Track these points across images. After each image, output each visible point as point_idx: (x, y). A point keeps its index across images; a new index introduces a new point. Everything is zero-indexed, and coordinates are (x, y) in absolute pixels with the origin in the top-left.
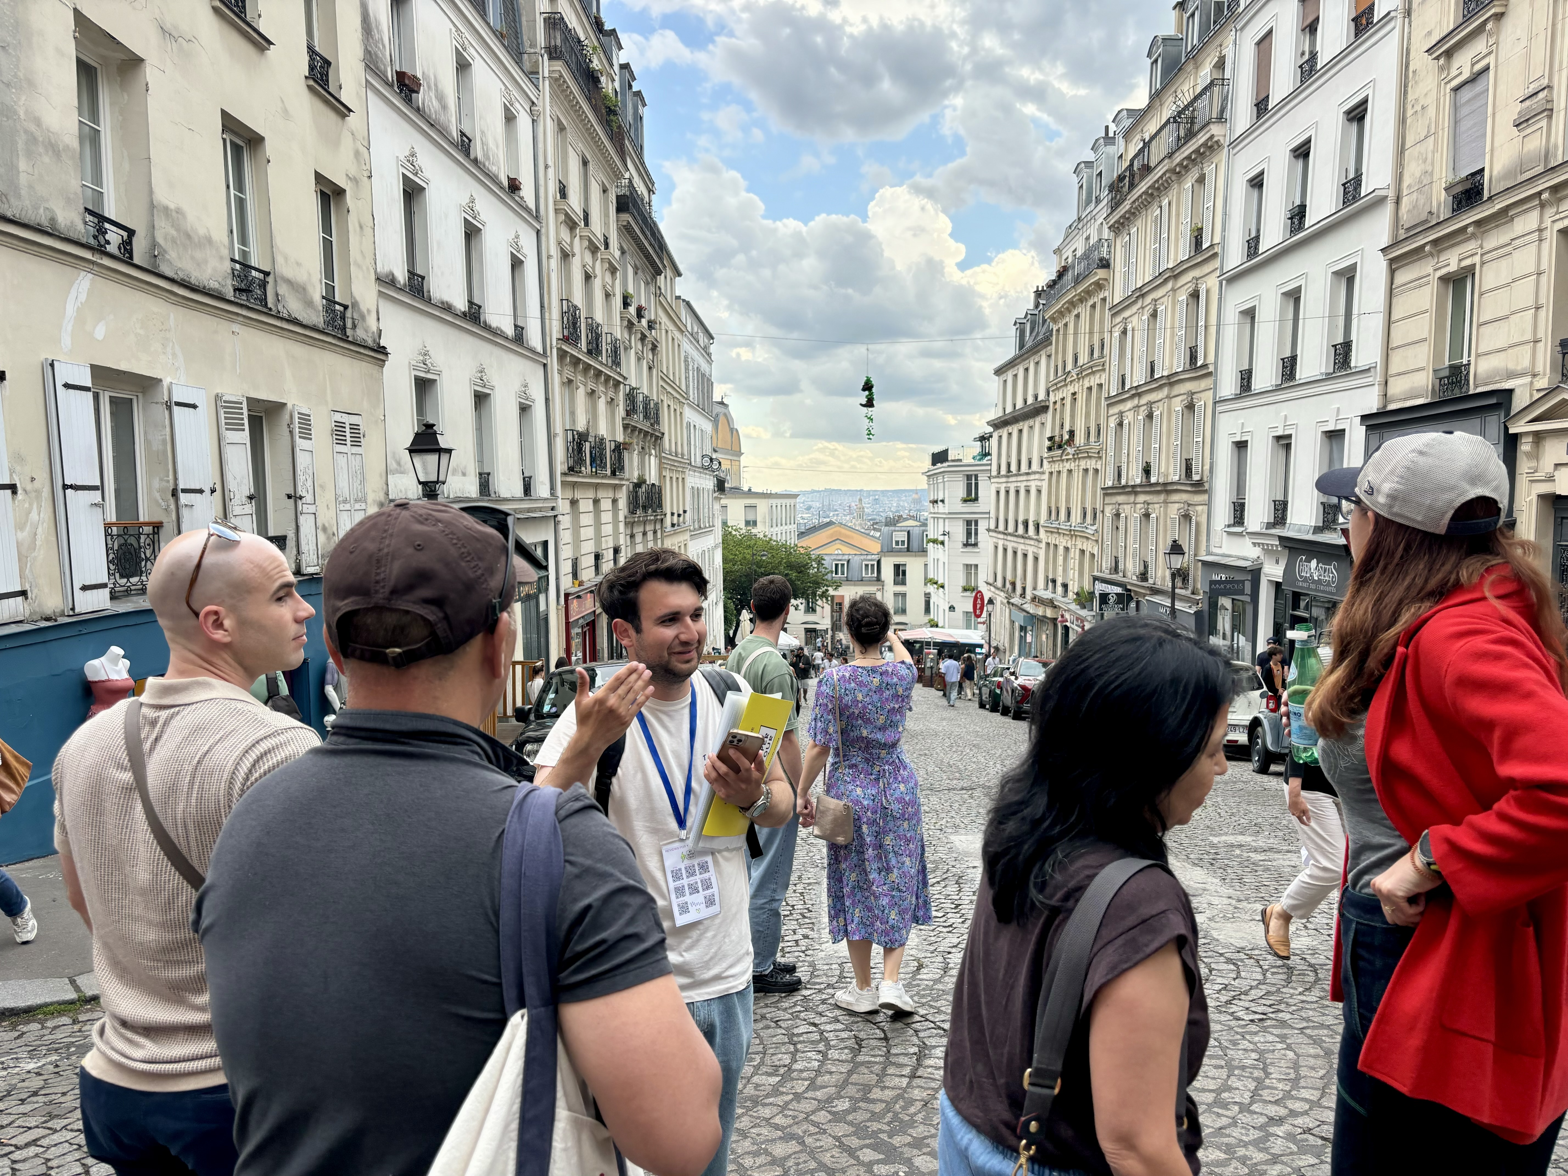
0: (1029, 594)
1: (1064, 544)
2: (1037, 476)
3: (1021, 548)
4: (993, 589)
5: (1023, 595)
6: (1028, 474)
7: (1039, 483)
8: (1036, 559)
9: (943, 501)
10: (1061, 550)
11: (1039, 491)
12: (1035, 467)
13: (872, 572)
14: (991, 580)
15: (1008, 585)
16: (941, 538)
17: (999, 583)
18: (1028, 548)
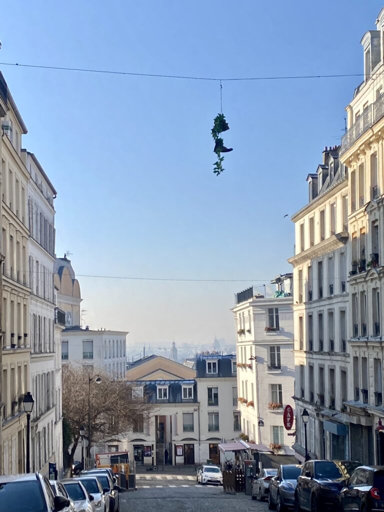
0: (338, 406)
1: (375, 356)
2: (340, 299)
3: (327, 365)
4: (300, 403)
5: (332, 406)
6: (330, 298)
7: (342, 305)
8: (344, 373)
9: (249, 331)
10: (371, 362)
11: (343, 313)
12: (337, 290)
13: (190, 395)
14: (299, 396)
15: (316, 399)
16: (249, 362)
17: (307, 397)
18: (334, 363)
